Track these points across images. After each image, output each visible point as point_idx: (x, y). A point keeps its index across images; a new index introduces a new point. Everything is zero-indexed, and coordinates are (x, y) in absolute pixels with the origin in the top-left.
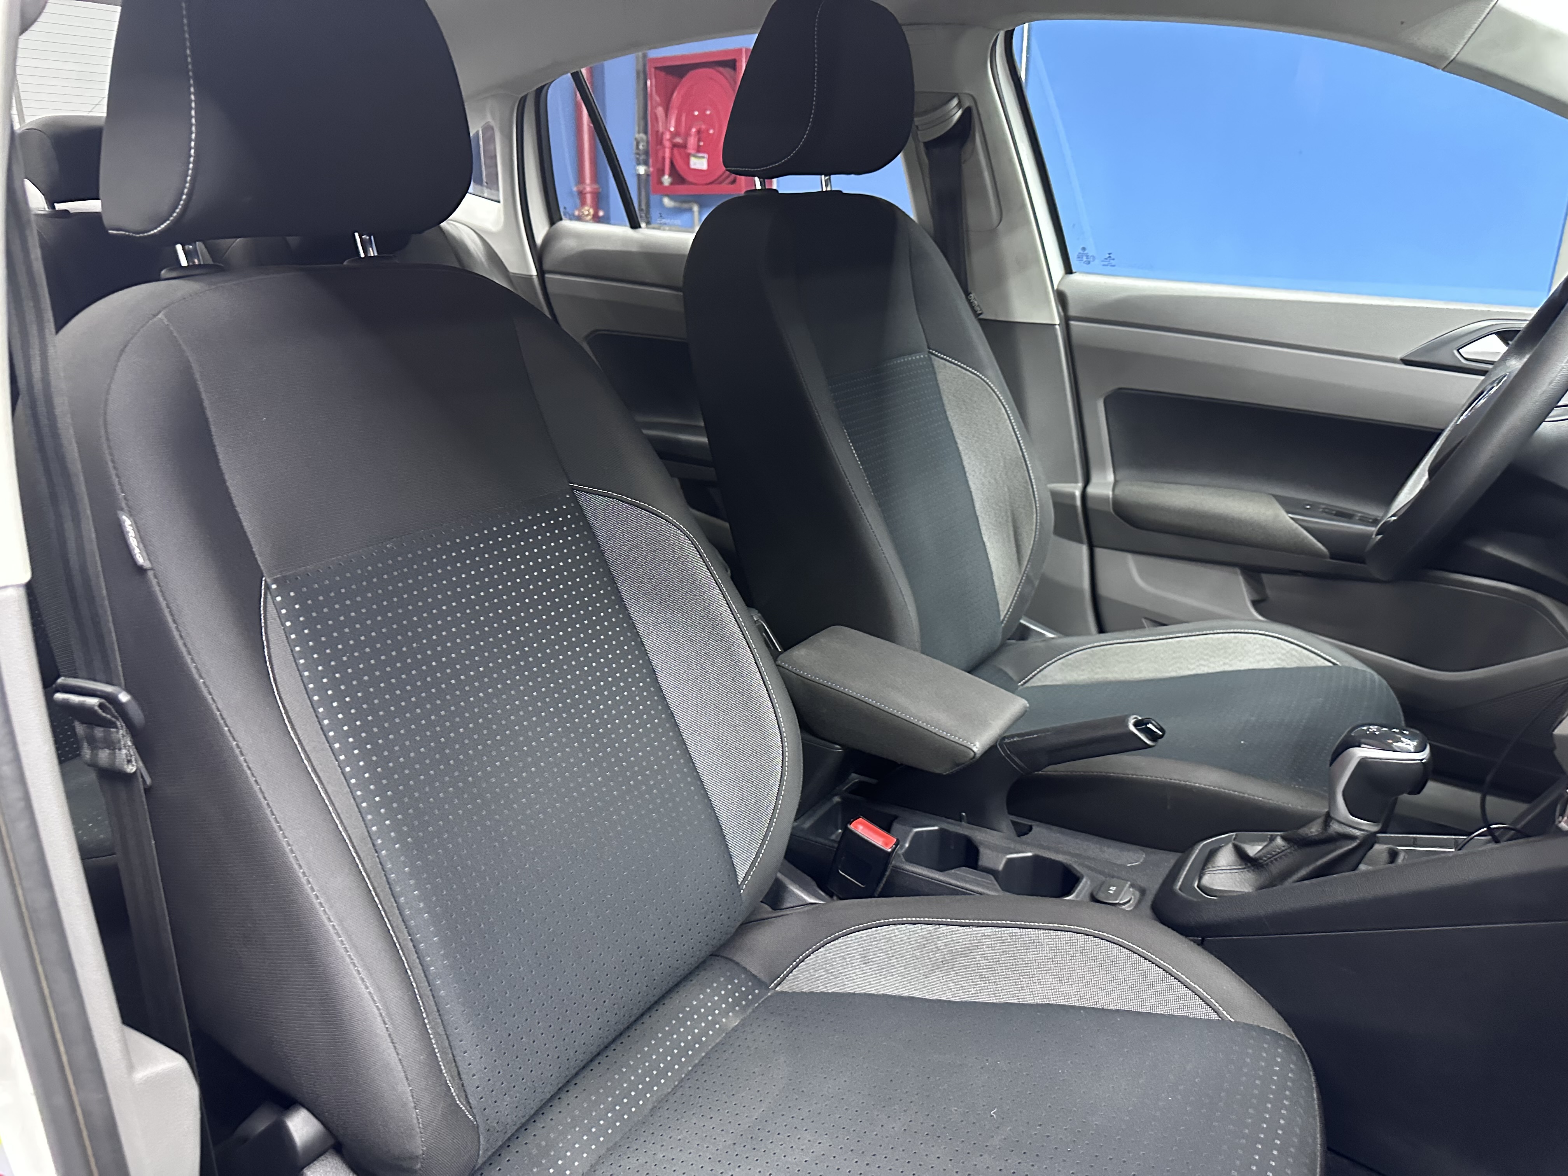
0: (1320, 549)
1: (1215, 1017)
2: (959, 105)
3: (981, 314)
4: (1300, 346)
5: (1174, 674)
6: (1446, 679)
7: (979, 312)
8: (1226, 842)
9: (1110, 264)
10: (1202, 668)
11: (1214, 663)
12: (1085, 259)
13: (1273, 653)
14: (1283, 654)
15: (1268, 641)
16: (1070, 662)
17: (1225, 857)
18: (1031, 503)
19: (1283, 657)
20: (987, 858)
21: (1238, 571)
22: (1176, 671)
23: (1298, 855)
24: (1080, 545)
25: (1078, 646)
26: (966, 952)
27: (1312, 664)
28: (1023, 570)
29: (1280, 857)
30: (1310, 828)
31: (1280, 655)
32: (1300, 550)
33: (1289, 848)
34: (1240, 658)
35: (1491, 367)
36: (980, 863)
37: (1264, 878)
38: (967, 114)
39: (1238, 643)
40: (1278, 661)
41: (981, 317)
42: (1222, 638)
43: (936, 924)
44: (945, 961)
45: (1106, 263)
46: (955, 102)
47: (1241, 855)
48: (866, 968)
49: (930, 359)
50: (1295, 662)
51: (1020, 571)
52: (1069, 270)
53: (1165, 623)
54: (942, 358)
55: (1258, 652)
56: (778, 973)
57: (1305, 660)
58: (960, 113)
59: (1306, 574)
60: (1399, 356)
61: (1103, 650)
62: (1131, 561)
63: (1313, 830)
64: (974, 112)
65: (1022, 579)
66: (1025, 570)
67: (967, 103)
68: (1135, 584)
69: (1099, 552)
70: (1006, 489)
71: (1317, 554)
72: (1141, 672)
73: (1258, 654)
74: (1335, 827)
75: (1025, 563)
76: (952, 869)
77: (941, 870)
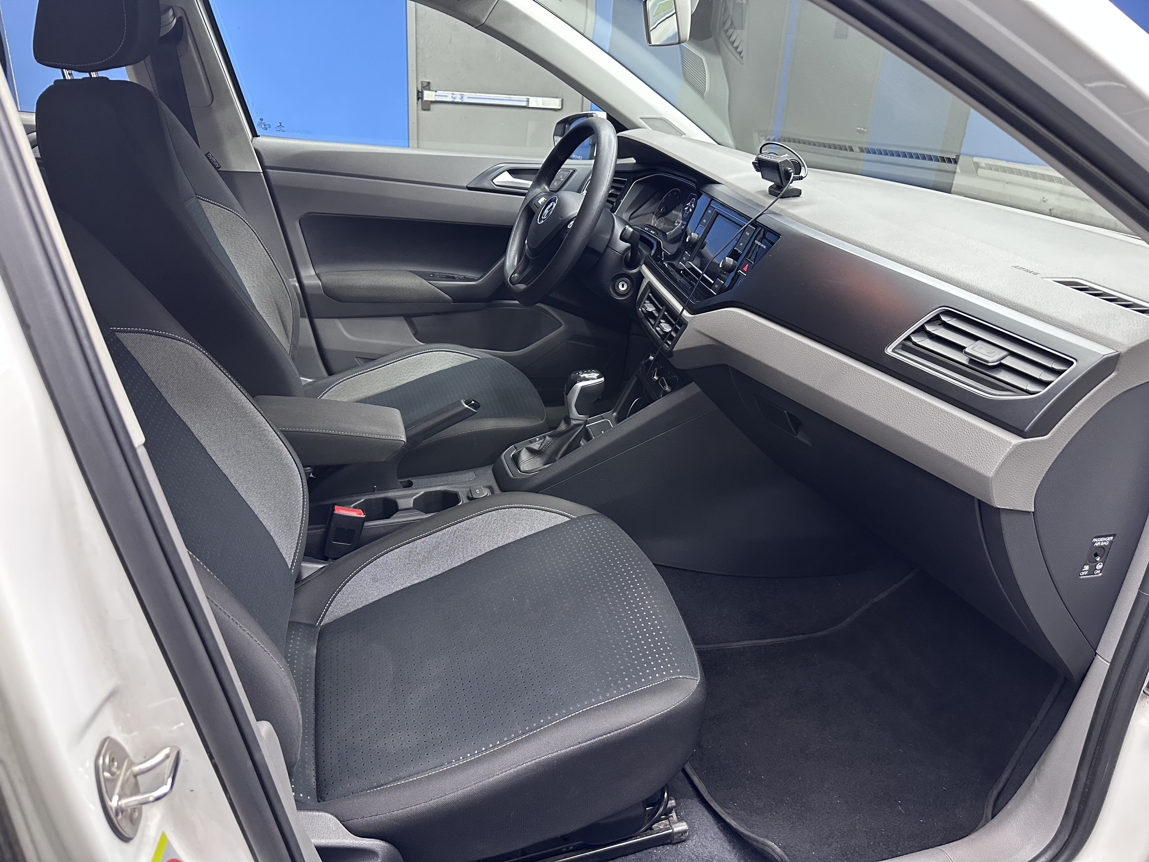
0: (447, 298)
1: (568, 519)
2: (174, 15)
3: (220, 167)
4: (425, 182)
5: (398, 385)
6: (518, 354)
7: (217, 166)
8: (522, 447)
9: (281, 129)
10: (412, 377)
11: (417, 372)
12: (263, 126)
13: (447, 360)
14: (452, 359)
15: (441, 353)
16: (333, 393)
17: (524, 456)
18: (286, 295)
19: (452, 361)
20: (403, 503)
21: (402, 318)
22: (399, 383)
23: (558, 442)
24: (304, 319)
25: (334, 383)
26: (436, 547)
27: (468, 361)
28: (290, 340)
29: (550, 446)
30: (561, 427)
31: (450, 360)
32: (436, 300)
33: (553, 440)
34: (430, 367)
35: (527, 191)
36: (400, 508)
37: (545, 458)
38: (180, 21)
39: (426, 358)
40: (450, 363)
41: (220, 169)
42: (416, 357)
43: (412, 542)
44: (425, 558)
45: (279, 129)
46: (171, 12)
47: (532, 451)
48: (377, 584)
49: (199, 202)
50: (459, 362)
51: (289, 341)
52: (255, 134)
53: (375, 358)
54: (206, 201)
55: (438, 361)
56: (318, 616)
57: (463, 359)
58: (175, 20)
59: (437, 314)
60: (465, 185)
61: (351, 381)
62: (339, 324)
63: (563, 427)
64: (185, 19)
65: (291, 347)
66: (292, 341)
67: (180, 14)
68: (348, 339)
69: (317, 321)
70: (269, 288)
71: (446, 301)
72: (378, 388)
73: (439, 362)
74: (574, 422)
75: (291, 336)
76: (393, 515)
77: (388, 517)
